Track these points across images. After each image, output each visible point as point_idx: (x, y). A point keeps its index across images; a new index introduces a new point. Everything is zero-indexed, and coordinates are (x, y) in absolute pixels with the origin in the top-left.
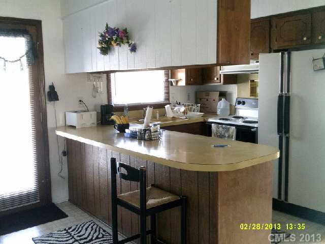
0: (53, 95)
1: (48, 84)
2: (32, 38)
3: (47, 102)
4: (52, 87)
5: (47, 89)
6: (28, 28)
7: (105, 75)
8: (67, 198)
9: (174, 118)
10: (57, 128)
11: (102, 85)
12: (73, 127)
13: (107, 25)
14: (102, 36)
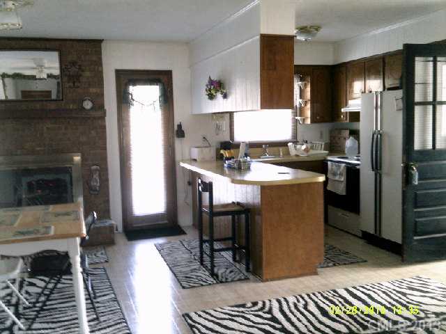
0: (180, 133)
1: (176, 123)
2: (164, 85)
3: (175, 138)
4: (180, 126)
5: (176, 128)
6: (161, 77)
7: (228, 115)
8: (192, 223)
9: (297, 156)
10: (184, 161)
11: (225, 124)
12: (195, 160)
13: (210, 78)
14: (207, 86)
